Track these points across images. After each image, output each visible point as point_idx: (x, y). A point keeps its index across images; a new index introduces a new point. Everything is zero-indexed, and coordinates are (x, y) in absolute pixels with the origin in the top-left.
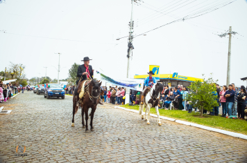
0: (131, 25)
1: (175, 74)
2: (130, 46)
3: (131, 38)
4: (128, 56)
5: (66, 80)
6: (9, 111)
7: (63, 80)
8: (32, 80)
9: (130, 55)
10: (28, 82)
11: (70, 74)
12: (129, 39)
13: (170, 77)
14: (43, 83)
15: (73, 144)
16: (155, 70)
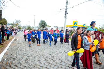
0: (67, 3)
1: (84, 25)
2: (66, 13)
4: (65, 17)
5: (37, 27)
6: (18, 39)
7: (36, 27)
8: (23, 27)
9: (66, 17)
10: (22, 28)
11: (40, 24)
12: (66, 9)
13: (82, 26)
14: (28, 28)
15: (46, 53)
16: (76, 23)
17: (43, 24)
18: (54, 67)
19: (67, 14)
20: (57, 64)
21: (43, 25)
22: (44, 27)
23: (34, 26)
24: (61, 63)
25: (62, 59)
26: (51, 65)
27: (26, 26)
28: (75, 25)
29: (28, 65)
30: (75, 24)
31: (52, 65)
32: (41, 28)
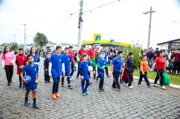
0: (81, 4)
1: (112, 40)
2: (81, 20)
3: (81, 14)
4: (79, 27)
5: (30, 45)
7: (28, 45)
8: (3, 45)
9: (81, 27)
11: (35, 40)
12: (80, 14)
13: (108, 43)
14: (13, 47)
15: (44, 90)
16: (98, 37)
17: (41, 40)
18: (56, 112)
19: (81, 23)
20: (62, 108)
21: (40, 42)
22: (42, 46)
23: (24, 44)
24: (68, 105)
25: (71, 97)
26: (51, 111)
27: (8, 44)
28: (98, 41)
29: (7, 115)
30: (96, 40)
31: (53, 110)
32: (37, 46)
